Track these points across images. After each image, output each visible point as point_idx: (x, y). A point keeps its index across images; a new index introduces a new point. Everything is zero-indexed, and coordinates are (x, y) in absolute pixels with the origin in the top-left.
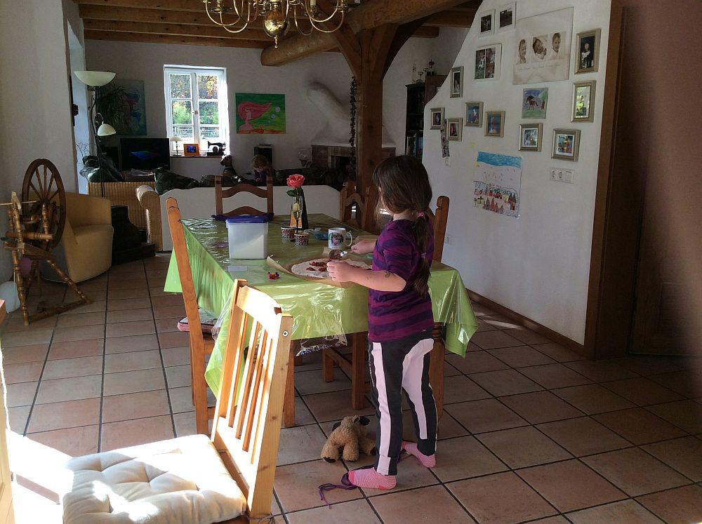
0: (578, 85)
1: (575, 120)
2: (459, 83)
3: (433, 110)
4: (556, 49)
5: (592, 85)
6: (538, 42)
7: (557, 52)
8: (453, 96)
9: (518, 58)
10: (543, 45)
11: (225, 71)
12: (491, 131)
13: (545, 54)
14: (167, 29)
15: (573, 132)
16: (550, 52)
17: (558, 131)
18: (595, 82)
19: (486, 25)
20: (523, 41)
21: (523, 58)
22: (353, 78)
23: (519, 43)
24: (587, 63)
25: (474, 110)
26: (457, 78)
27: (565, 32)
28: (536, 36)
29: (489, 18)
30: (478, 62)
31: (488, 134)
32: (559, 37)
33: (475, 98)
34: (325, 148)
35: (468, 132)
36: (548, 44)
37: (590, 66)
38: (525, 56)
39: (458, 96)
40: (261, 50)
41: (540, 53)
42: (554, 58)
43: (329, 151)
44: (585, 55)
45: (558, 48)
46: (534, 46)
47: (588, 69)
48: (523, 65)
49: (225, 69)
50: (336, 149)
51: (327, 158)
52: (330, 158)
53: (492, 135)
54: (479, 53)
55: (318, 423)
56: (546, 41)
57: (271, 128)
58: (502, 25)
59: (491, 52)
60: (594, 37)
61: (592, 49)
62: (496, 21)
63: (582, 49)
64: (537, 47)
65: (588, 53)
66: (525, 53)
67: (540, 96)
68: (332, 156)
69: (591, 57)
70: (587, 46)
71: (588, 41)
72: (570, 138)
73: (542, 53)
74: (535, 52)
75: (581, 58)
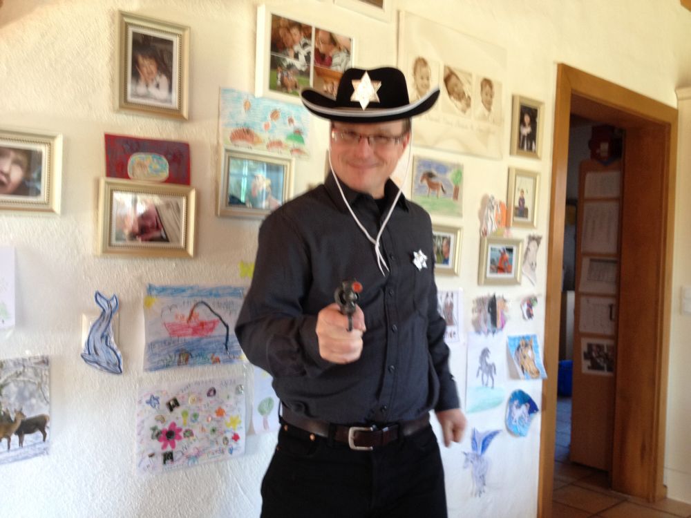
4: (488, 104)
6: (453, 80)
7: (489, 110)
10: (464, 88)
13: (468, 105)
16: (478, 106)
20: (423, 62)
24: (527, 142)
32: (490, 86)
37: (530, 149)
41: (458, 99)
44: (526, 130)
46: (445, 80)
47: (529, 153)
60: (536, 110)
63: (522, 122)
64: (453, 87)
65: (529, 129)
67: (450, 176)
69: (532, 137)
70: (527, 119)
71: (529, 113)
73: (463, 101)
74: (449, 94)
75: (520, 133)
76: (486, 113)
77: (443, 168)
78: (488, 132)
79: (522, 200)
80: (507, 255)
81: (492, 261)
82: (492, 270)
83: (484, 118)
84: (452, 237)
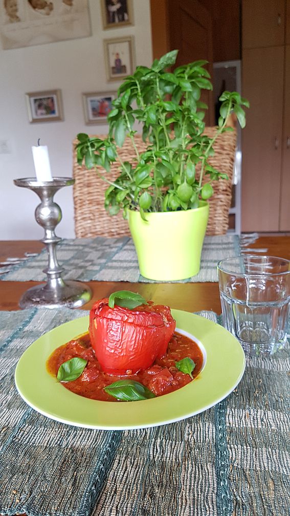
4: (69, 2)
5: (130, 41)
9: (5, 17)
13: (51, 9)
16: (59, 6)
17: (87, 95)
18: (132, 37)
21: (13, 16)
37: (123, 19)
38: (18, 14)
41: (43, 8)
44: (114, 8)
47: (121, 23)
48: (15, 25)
64: (37, 2)
65: (119, 5)
66: (16, 10)
69: (124, 10)
73: (47, 8)
74: (34, 7)
75: (108, 12)
76: (68, 7)
78: (73, 20)
79: (118, 61)
80: (107, 103)
81: (94, 109)
82: (95, 115)
83: (67, 12)
84: (55, 97)
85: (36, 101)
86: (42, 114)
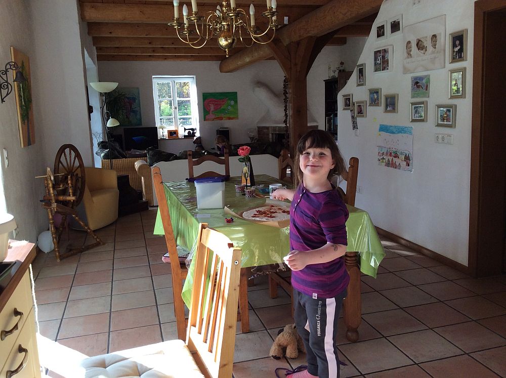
0: (453, 71)
1: (452, 97)
2: (362, 76)
3: (344, 96)
4: (434, 46)
5: (463, 70)
6: (420, 43)
7: (435, 48)
8: (359, 85)
9: (406, 55)
10: (424, 44)
11: (195, 78)
12: (389, 109)
13: (426, 50)
14: (154, 51)
15: (451, 106)
16: (430, 49)
17: (439, 106)
18: (465, 69)
19: (381, 32)
20: (409, 42)
21: (409, 54)
22: (285, 77)
23: (406, 44)
24: (459, 55)
25: (375, 94)
26: (361, 72)
27: (440, 34)
28: (418, 38)
29: (383, 27)
30: (376, 59)
31: (386, 111)
32: (436, 37)
33: (375, 86)
34: (267, 128)
35: (370, 110)
36: (428, 43)
37: (460, 57)
38: (411, 53)
39: (362, 85)
40: (220, 62)
41: (422, 50)
42: (433, 53)
43: (270, 129)
44: (456, 49)
45: (435, 45)
46: (417, 45)
47: (460, 59)
48: (410, 60)
49: (195, 76)
50: (274, 128)
51: (268, 135)
52: (271, 135)
53: (390, 112)
54: (377, 53)
55: (266, 330)
56: (427, 41)
57: (228, 116)
58: (393, 32)
59: (385, 51)
60: (462, 35)
61: (461, 44)
62: (388, 29)
63: (454, 46)
64: (420, 45)
65: (459, 47)
66: (411, 51)
67: (424, 81)
68: (272, 134)
69: (461, 51)
70: (457, 42)
71: (458, 39)
72: (449, 111)
73: (424, 50)
74: (419, 49)
75: (454, 51)
76: (434, 50)
77: (421, 78)
78: (435, 58)
85: (415, 107)
86: (417, 117)
